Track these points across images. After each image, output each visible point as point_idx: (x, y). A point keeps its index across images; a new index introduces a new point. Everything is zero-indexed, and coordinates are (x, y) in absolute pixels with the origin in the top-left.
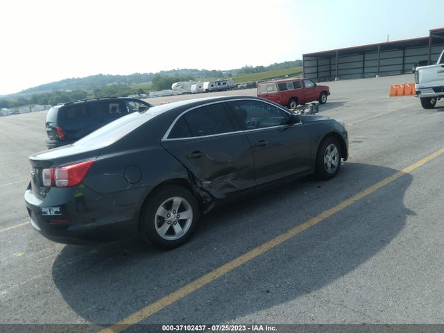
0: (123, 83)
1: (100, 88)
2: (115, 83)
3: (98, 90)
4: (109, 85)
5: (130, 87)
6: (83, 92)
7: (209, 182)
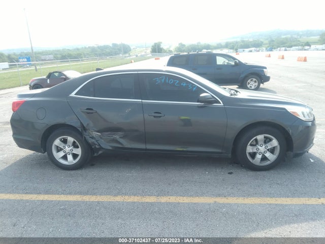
0: (296, 36)
1: (274, 40)
2: (289, 36)
3: (273, 41)
4: (283, 37)
5: (300, 39)
6: (261, 41)
7: (99, 134)
